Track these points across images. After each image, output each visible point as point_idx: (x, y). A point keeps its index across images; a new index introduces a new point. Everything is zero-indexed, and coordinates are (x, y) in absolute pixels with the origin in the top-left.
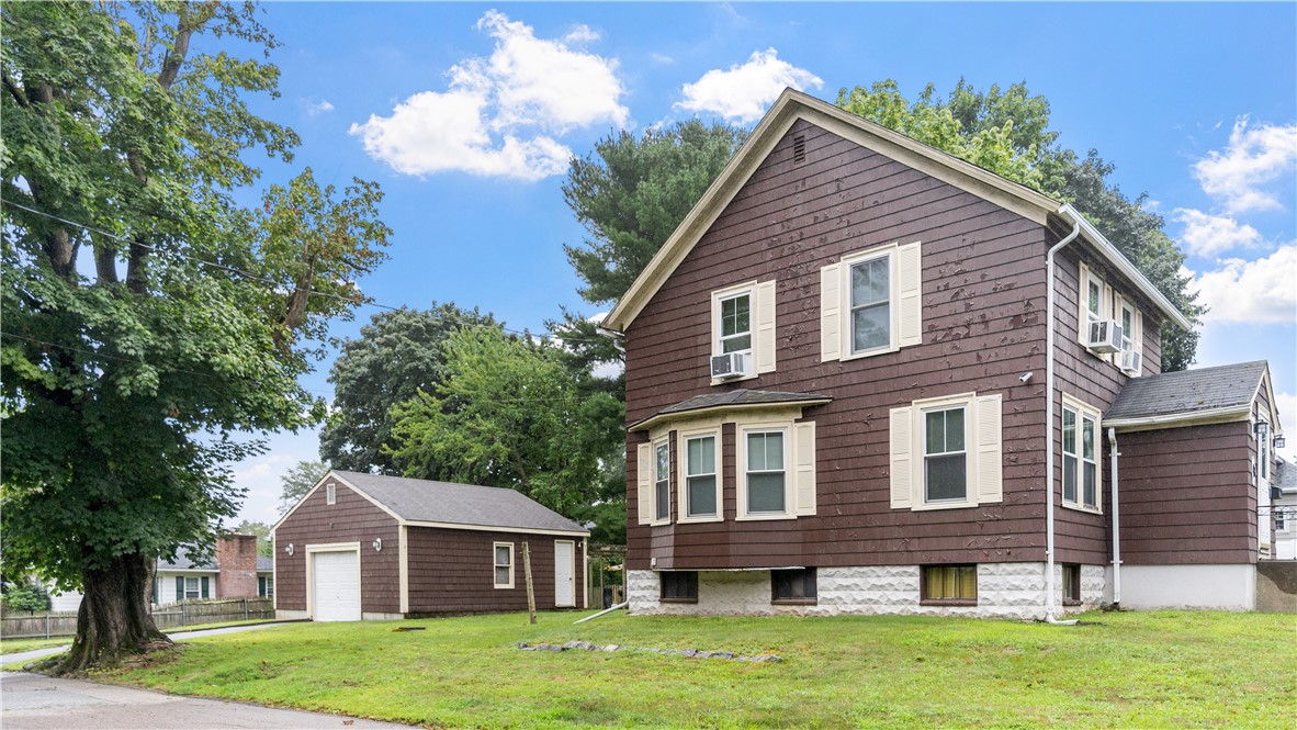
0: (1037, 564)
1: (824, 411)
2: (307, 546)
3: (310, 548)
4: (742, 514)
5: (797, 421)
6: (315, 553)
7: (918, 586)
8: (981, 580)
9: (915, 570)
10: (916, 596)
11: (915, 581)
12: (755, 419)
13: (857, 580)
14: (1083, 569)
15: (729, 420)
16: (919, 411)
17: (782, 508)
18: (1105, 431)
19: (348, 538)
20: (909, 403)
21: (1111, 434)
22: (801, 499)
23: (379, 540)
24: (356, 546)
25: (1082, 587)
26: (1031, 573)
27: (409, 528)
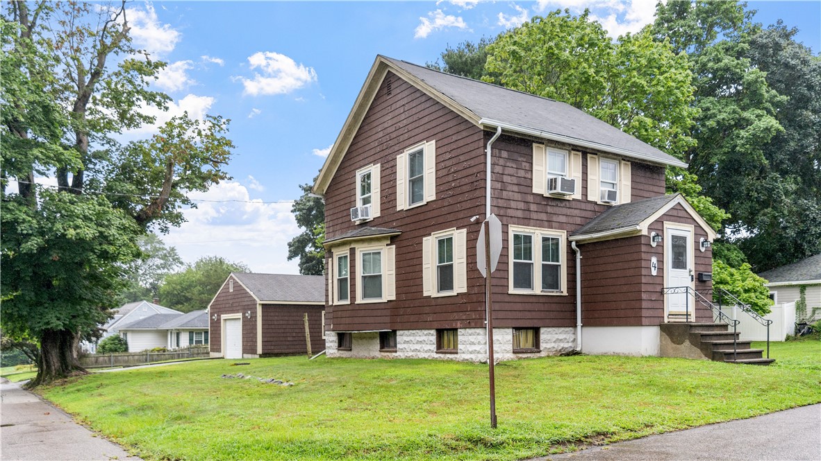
0: (480, 329)
1: (399, 239)
2: (222, 316)
3: (223, 317)
4: (359, 300)
5: (387, 245)
6: (226, 320)
7: (435, 341)
8: (460, 338)
9: (433, 332)
10: (434, 347)
11: (434, 338)
12: (366, 245)
13: (411, 338)
14: (542, 330)
15: (352, 246)
16: (434, 239)
17: (380, 296)
18: (569, 243)
19: (237, 311)
20: (430, 235)
21: (573, 244)
22: (389, 292)
23: (249, 312)
24: (240, 315)
25: (541, 341)
26: (478, 334)
27: (262, 304)
